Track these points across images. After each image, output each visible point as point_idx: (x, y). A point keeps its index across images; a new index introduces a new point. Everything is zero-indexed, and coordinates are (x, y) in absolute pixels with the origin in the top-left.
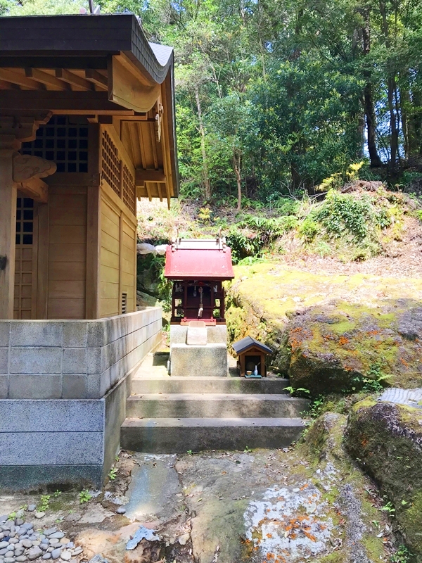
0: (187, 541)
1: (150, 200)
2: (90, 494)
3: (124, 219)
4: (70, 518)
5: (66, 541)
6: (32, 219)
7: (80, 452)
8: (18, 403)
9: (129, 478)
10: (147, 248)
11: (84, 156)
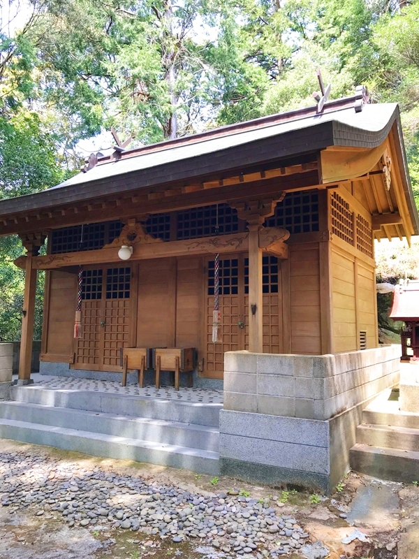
0: (393, 549)
1: (390, 241)
2: (319, 498)
3: (358, 263)
4: (302, 512)
5: (297, 527)
6: (277, 272)
7: (311, 462)
8: (264, 417)
9: (354, 493)
10: (387, 287)
11: (315, 218)
